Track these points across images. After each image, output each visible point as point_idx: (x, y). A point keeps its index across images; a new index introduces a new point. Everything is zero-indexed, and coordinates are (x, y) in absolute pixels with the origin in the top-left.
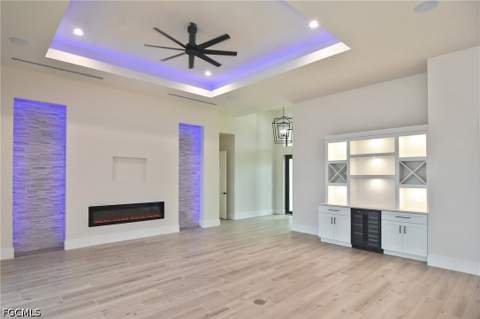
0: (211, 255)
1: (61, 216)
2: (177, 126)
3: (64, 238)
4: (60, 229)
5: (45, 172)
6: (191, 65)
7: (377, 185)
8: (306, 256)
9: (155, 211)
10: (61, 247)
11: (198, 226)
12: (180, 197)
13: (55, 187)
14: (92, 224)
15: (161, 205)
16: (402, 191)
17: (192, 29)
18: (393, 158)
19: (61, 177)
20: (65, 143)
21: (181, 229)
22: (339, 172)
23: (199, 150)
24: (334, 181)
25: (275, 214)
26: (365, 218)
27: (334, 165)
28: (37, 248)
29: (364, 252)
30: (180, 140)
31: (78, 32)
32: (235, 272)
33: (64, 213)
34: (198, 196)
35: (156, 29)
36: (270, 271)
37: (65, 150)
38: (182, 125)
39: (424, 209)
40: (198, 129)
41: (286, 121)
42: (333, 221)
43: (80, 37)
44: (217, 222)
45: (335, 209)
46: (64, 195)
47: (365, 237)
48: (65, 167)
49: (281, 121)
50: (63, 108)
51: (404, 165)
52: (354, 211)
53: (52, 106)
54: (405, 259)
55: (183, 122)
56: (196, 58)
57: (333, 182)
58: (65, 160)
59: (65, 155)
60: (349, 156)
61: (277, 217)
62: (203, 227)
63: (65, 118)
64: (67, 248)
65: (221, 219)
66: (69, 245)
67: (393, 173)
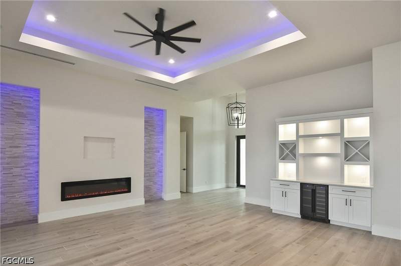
0: (175, 227)
1: (35, 192)
2: (143, 110)
3: (38, 212)
4: (34, 203)
5: (19, 151)
6: (158, 52)
7: (323, 162)
8: (261, 227)
10: (35, 220)
11: (161, 199)
12: (145, 173)
13: (29, 164)
14: (64, 198)
15: (128, 180)
16: (346, 167)
17: (160, 16)
18: (339, 137)
19: (35, 154)
20: (39, 123)
21: (146, 202)
22: (288, 151)
23: (162, 130)
24: (284, 158)
25: (228, 187)
26: (314, 191)
27: (284, 145)
28: (12, 222)
29: (313, 222)
30: (146, 122)
31: (51, 18)
32: (199, 244)
33: (38, 188)
34: (161, 172)
35: (126, 14)
36: (231, 242)
37: (39, 130)
38: (146, 108)
39: (367, 184)
40: (161, 112)
41: (238, 106)
43: (53, 23)
44: (178, 196)
45: (286, 183)
46: (38, 172)
47: (314, 209)
48: (38, 145)
49: (234, 106)
50: (37, 91)
51: (348, 144)
52: (303, 185)
53: (26, 89)
54: (351, 229)
55: (148, 105)
56: (163, 44)
57: (282, 159)
58: (38, 139)
59: (38, 134)
60: (298, 136)
61: (230, 190)
62: (165, 199)
63: (38, 101)
64: (40, 221)
65: (182, 192)
66: (43, 218)
67: (339, 151)
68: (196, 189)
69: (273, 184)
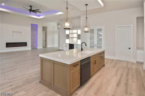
2: (30, 24)
9: (25, 44)
11: (37, 48)
15: (26, 43)
21: (32, 49)
22: (68, 36)
23: (37, 30)
26: (72, 46)
30: (31, 28)
31: (3, 4)
34: (37, 41)
38: (31, 24)
40: (36, 25)
42: (66, 46)
45: (67, 44)
51: (78, 35)
52: (70, 44)
55: (32, 23)
57: (67, 38)
60: (70, 33)
62: (38, 48)
65: (43, 47)
67: (77, 37)
68: (48, 46)
69: (64, 44)
